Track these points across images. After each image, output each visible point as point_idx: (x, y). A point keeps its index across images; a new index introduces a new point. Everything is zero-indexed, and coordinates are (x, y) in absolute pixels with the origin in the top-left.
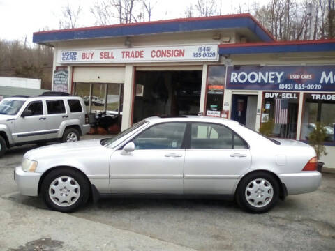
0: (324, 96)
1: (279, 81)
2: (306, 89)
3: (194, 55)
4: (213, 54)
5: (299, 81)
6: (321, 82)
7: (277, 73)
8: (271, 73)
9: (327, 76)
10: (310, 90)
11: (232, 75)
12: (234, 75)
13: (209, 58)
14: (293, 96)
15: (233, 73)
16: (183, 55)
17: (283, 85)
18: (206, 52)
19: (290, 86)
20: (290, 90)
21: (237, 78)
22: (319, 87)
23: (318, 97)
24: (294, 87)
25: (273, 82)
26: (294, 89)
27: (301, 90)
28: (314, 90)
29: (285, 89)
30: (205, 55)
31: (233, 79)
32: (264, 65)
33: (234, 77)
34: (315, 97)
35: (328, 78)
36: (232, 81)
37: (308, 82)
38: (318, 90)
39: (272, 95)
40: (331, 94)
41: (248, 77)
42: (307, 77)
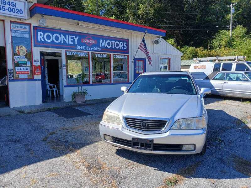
0: (101, 55)
1: (76, 43)
2: (93, 50)
4: (20, 11)
5: (89, 44)
6: (100, 46)
7: (74, 37)
8: (70, 37)
10: (95, 51)
11: (39, 35)
12: (41, 35)
15: (39, 33)
17: (79, 46)
18: (12, 7)
19: (84, 48)
20: (84, 50)
21: (43, 38)
22: (100, 49)
23: (99, 55)
24: (86, 48)
25: (72, 43)
26: (86, 50)
27: (90, 51)
28: (97, 51)
29: (80, 49)
30: (11, 10)
31: (40, 38)
32: (64, 29)
33: (41, 36)
34: (97, 55)
35: (103, 43)
36: (39, 40)
37: (93, 45)
38: (99, 51)
39: (71, 54)
40: (105, 54)
41: (53, 38)
42: (93, 42)
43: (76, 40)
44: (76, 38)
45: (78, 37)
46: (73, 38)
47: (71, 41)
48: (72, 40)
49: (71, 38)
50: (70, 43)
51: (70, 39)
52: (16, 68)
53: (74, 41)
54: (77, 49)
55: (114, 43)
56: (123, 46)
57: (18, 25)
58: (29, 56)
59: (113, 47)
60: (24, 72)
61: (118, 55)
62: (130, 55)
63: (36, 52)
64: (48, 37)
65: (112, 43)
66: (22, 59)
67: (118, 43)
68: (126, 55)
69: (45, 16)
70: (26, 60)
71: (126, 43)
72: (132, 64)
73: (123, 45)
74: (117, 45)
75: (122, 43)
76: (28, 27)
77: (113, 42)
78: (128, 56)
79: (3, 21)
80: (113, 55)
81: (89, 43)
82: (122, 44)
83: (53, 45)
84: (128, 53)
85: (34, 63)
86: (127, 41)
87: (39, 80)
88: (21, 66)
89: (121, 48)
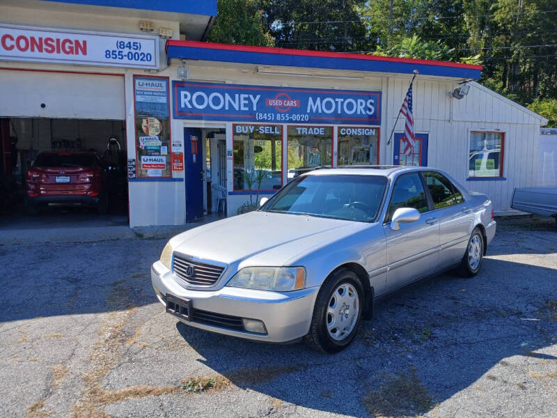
0: (311, 129)
1: (255, 109)
2: (291, 121)
3: (108, 54)
4: (147, 57)
5: (283, 109)
6: (308, 111)
7: (251, 96)
8: (243, 96)
9: (315, 102)
10: (296, 122)
11: (182, 96)
12: (186, 96)
13: (139, 62)
14: (273, 130)
15: (183, 93)
16: (85, 53)
17: (261, 115)
18: (133, 51)
19: (270, 116)
20: (270, 121)
21: (190, 102)
22: (306, 117)
23: (305, 131)
24: (275, 117)
25: (247, 109)
26: (275, 120)
27: (286, 122)
28: (300, 122)
29: (263, 120)
30: (132, 56)
31: (184, 102)
32: (230, 83)
33: (186, 98)
34: (301, 131)
35: (314, 105)
36: (183, 106)
37: (292, 111)
38: (305, 122)
39: (245, 130)
40: (319, 127)
41: (208, 100)
42: (291, 103)
43: (255, 102)
44: (255, 98)
45: (258, 97)
46: (248, 99)
47: (245, 105)
48: (247, 102)
49: (245, 99)
50: (243, 108)
51: (243, 102)
52: (143, 157)
53: (250, 105)
54: (256, 121)
55: (342, 103)
56: (367, 108)
57: (148, 82)
58: (165, 136)
59: (339, 112)
60: (155, 165)
61: (351, 128)
62: (382, 127)
63: (178, 128)
64: (200, 100)
65: (336, 103)
66: (153, 141)
67: (354, 102)
68: (373, 129)
69: (187, 61)
70: (160, 143)
71: (373, 101)
72: (389, 147)
73: (364, 105)
74: (350, 106)
75: (363, 102)
76: (164, 83)
77: (340, 100)
78: (378, 129)
79: (123, 75)
80: (339, 128)
81: (283, 107)
82: (361, 104)
83: (209, 114)
84: (379, 123)
85: (174, 150)
86: (376, 96)
87: (180, 180)
88: (151, 155)
89: (359, 113)
